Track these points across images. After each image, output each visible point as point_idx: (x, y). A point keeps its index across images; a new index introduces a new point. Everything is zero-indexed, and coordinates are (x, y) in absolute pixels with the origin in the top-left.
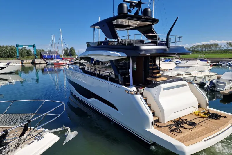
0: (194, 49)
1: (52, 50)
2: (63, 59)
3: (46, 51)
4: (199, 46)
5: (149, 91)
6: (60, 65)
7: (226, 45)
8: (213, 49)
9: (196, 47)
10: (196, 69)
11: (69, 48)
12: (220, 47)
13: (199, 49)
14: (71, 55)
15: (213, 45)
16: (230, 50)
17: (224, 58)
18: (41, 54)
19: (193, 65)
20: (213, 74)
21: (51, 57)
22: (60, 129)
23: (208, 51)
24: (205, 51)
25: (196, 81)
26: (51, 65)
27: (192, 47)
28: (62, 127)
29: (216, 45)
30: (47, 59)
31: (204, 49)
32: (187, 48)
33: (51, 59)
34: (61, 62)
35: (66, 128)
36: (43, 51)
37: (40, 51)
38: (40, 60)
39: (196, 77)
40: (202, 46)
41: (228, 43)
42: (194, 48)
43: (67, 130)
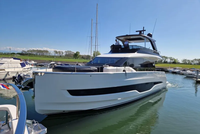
0: (30, 53)
4: (34, 51)
7: (53, 52)
8: (45, 54)
9: (32, 51)
10: (10, 65)
12: (50, 53)
13: (34, 53)
15: (44, 51)
16: (56, 56)
17: (47, 60)
19: (7, 62)
23: (41, 55)
24: (39, 55)
25: (9, 75)
27: (28, 51)
29: (47, 52)
31: (38, 54)
32: (24, 51)
39: (8, 72)
40: (37, 50)
41: (54, 51)
42: (30, 51)
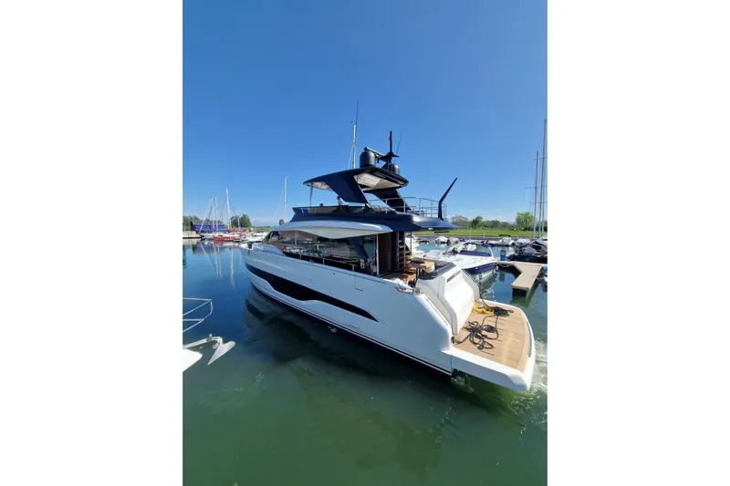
1: (213, 218)
2: (229, 231)
3: (201, 219)
5: (426, 284)
6: (222, 240)
11: (241, 216)
14: (242, 226)
18: (192, 223)
20: (420, 252)
21: (209, 227)
22: (204, 341)
26: (209, 239)
28: (207, 337)
30: (203, 232)
33: (210, 232)
34: (225, 235)
35: (214, 338)
36: (196, 219)
37: (192, 219)
38: (190, 232)
43: (215, 342)
